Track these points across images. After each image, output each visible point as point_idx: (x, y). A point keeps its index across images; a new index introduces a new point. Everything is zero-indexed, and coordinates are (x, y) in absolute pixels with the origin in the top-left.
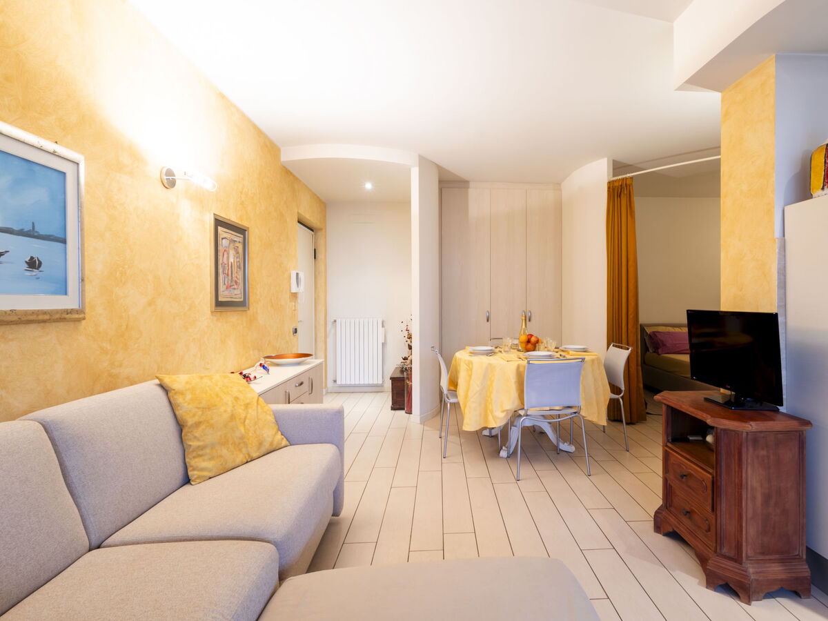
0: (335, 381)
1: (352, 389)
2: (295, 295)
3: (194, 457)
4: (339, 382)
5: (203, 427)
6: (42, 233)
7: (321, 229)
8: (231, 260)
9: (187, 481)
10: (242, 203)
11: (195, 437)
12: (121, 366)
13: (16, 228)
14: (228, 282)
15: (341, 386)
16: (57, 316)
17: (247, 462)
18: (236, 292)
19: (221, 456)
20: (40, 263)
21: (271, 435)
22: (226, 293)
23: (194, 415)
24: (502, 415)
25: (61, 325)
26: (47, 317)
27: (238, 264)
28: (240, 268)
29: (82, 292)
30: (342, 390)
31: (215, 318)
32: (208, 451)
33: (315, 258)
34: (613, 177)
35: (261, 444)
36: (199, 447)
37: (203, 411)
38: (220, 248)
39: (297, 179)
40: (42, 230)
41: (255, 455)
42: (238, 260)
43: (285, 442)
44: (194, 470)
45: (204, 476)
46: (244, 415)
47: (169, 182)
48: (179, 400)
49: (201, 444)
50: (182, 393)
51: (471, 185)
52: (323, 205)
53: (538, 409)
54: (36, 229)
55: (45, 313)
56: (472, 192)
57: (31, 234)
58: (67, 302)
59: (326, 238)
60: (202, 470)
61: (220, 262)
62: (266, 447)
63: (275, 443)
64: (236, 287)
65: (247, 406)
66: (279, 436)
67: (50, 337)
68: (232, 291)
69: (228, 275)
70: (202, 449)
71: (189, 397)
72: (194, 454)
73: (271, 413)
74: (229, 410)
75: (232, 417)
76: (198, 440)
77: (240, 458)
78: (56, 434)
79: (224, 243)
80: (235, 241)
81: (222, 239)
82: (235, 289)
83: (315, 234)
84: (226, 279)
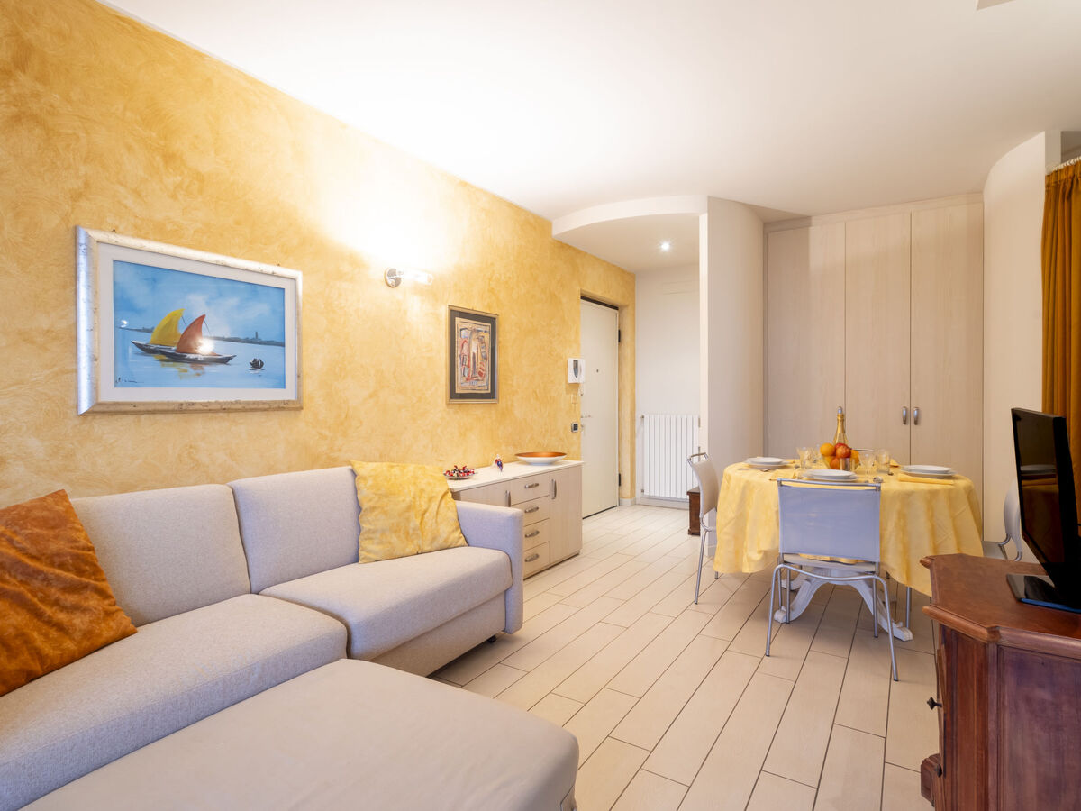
0: (643, 491)
1: (663, 503)
2: (576, 386)
3: (366, 539)
4: (646, 493)
5: (376, 512)
6: (263, 339)
7: (627, 306)
8: (474, 350)
9: (356, 560)
10: (491, 290)
11: (368, 521)
12: (339, 450)
13: (242, 337)
14: (469, 374)
15: (650, 498)
16: (276, 406)
17: (418, 554)
18: (479, 384)
19: (390, 543)
20: (262, 364)
21: (447, 530)
22: (467, 385)
23: (370, 500)
24: (758, 557)
25: (282, 413)
26: (267, 407)
27: (484, 354)
28: (486, 358)
29: (299, 386)
30: (652, 502)
31: (451, 411)
32: (378, 535)
33: (619, 341)
34: (1062, 162)
35: (434, 539)
36: (370, 530)
37: (380, 498)
38: (458, 339)
39: (579, 252)
40: (263, 337)
41: (427, 548)
42: (483, 350)
43: (462, 541)
44: (362, 550)
45: (370, 558)
46: (424, 508)
47: (394, 281)
48: (361, 484)
49: (372, 527)
50: (364, 478)
51: (814, 221)
52: (629, 277)
53: (812, 556)
54: (259, 337)
55: (264, 403)
56: (815, 232)
57: (255, 341)
58: (287, 394)
59: (634, 315)
60: (369, 552)
61: (458, 352)
62: (440, 542)
63: (450, 541)
64: (480, 378)
65: (431, 499)
66: (457, 534)
67: (273, 422)
68: (475, 383)
69: (469, 366)
70: (373, 533)
71: (370, 482)
72: (366, 536)
73: (454, 509)
74: (408, 499)
75: (409, 508)
76: (370, 524)
77: (410, 548)
78: (240, 499)
79: (462, 335)
80: (479, 331)
81: (461, 330)
82: (478, 380)
83: (620, 312)
84: (466, 371)
